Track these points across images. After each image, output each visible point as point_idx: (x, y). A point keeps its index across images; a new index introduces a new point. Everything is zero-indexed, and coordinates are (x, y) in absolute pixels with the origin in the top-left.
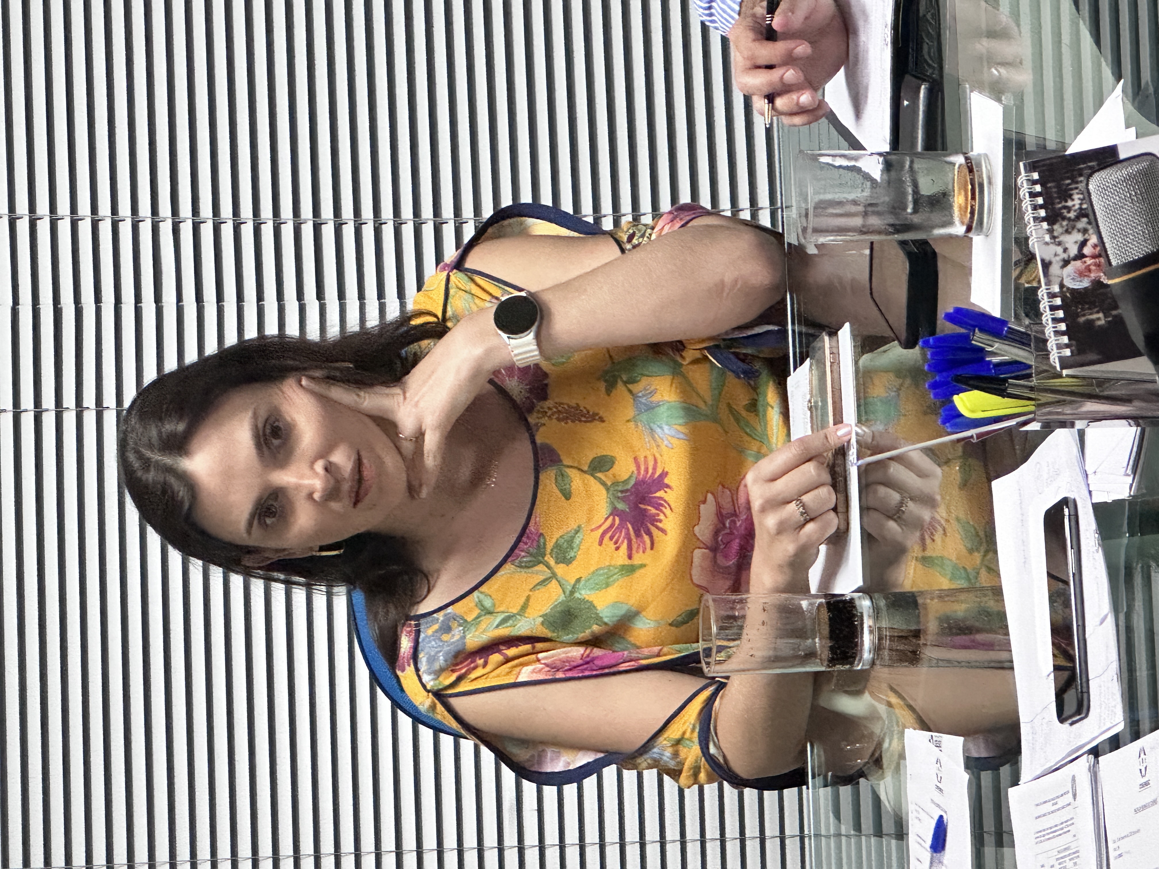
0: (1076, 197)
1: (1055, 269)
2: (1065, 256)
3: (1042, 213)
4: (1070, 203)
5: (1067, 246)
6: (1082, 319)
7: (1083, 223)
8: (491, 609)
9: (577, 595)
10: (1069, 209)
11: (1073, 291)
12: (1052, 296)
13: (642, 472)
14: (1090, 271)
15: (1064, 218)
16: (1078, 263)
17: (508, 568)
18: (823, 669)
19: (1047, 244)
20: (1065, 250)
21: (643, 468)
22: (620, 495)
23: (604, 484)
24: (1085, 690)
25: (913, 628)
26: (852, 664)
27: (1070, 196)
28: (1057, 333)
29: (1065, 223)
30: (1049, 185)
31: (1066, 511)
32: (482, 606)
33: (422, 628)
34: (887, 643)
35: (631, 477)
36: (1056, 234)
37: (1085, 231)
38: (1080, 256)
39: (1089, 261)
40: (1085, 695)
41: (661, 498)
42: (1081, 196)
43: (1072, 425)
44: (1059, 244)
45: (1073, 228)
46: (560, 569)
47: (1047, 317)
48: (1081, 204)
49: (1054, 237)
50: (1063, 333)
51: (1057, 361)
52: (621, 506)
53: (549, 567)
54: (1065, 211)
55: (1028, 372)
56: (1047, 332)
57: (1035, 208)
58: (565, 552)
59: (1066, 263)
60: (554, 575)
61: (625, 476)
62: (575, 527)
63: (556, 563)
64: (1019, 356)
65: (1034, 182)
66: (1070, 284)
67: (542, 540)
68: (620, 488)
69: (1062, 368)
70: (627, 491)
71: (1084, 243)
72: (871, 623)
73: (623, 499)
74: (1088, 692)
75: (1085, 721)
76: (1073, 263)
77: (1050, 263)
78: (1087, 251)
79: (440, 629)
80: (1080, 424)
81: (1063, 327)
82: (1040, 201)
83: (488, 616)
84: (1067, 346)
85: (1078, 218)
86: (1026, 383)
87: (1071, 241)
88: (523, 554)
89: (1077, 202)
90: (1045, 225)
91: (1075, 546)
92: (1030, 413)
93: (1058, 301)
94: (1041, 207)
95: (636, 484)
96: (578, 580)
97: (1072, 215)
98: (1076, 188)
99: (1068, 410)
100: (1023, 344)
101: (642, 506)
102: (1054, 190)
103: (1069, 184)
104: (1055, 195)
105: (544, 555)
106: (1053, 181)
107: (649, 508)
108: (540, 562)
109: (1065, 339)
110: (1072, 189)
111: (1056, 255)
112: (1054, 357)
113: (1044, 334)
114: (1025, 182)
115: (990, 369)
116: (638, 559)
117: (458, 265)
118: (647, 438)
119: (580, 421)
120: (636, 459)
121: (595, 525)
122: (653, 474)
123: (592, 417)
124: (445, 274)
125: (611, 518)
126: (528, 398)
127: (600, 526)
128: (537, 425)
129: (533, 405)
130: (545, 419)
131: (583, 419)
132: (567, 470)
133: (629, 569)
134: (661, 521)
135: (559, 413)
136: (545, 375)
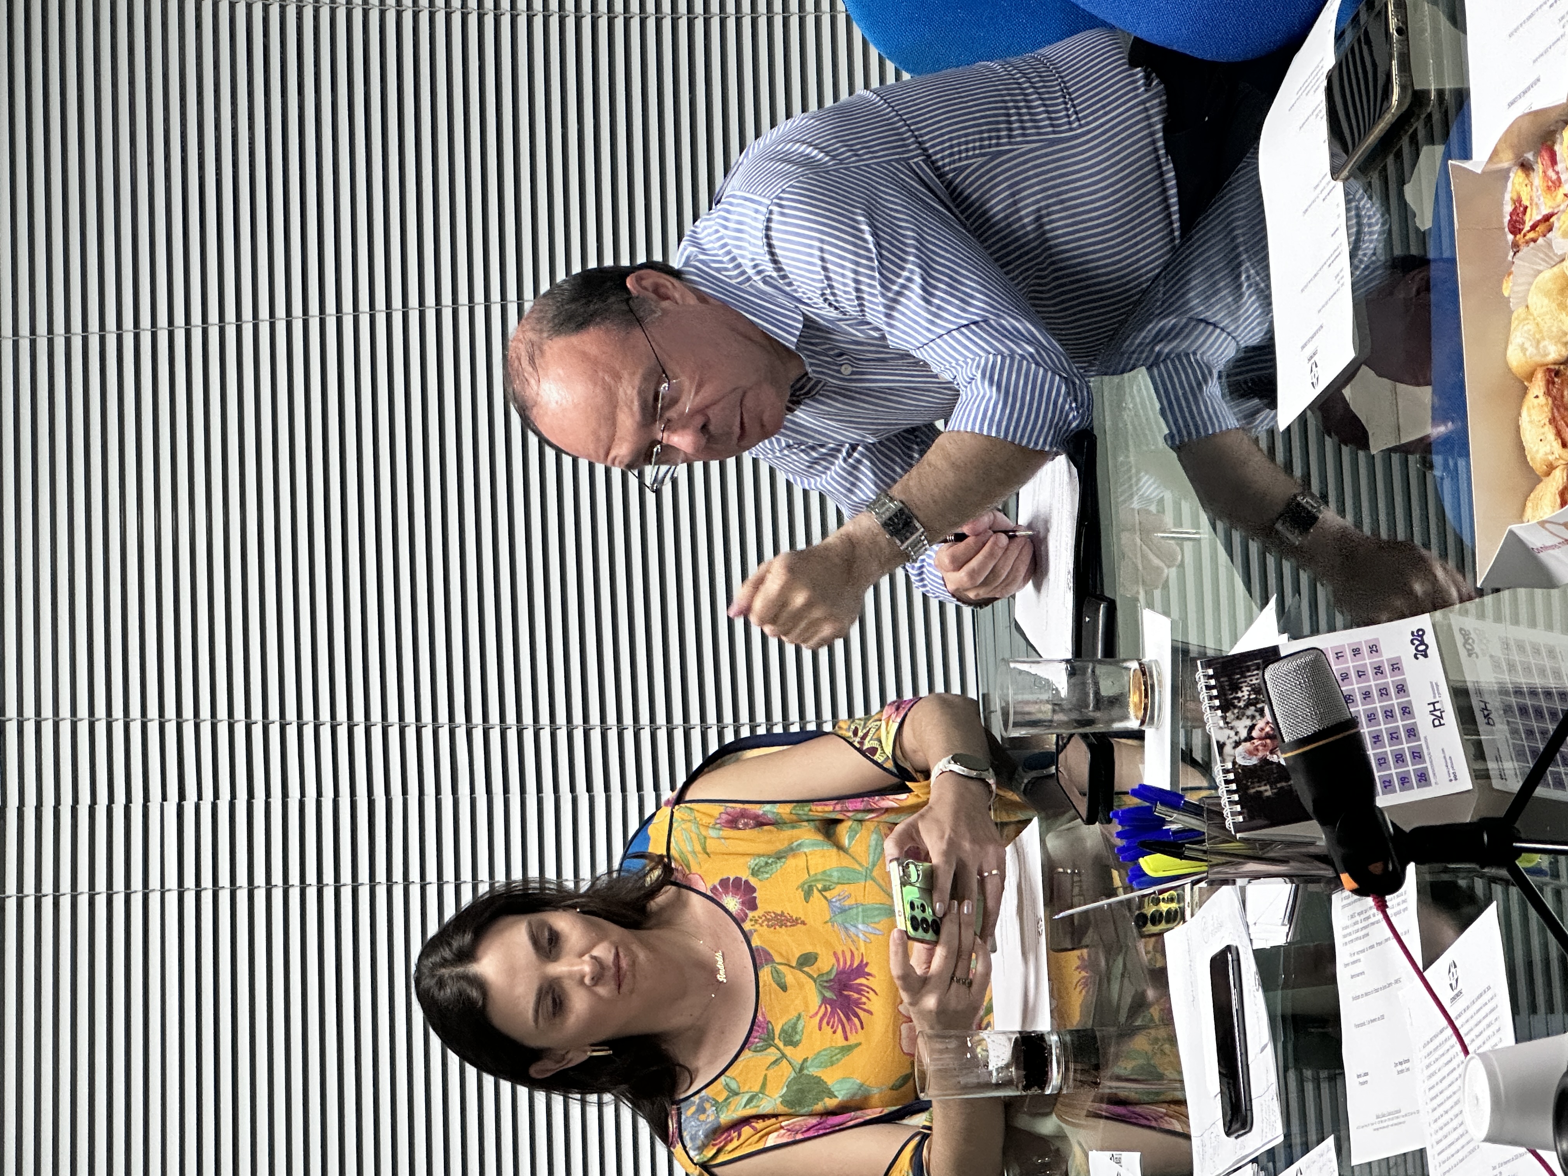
0: (1245, 689)
1: (1228, 749)
2: (1237, 738)
3: (1217, 703)
4: (1240, 694)
5: (1238, 730)
6: (1252, 791)
7: (1251, 711)
8: (737, 1091)
9: (805, 1072)
10: (1239, 699)
11: (1244, 767)
12: (1226, 771)
13: (841, 964)
14: (1257, 750)
15: (1235, 707)
16: (1248, 745)
17: (747, 1054)
18: (1020, 1093)
19: (1221, 728)
20: (1237, 733)
21: (841, 960)
22: (825, 984)
23: (811, 976)
24: (1248, 1108)
26: (1043, 1088)
27: (1240, 688)
28: (1231, 803)
29: (1236, 711)
30: (1222, 679)
31: (1229, 956)
32: (729, 1087)
33: (683, 1110)
35: (832, 968)
36: (1228, 720)
37: (1253, 717)
38: (1249, 738)
39: (1257, 742)
40: (1249, 1113)
41: (861, 985)
42: (1249, 688)
43: (1234, 882)
44: (1232, 728)
45: (1243, 715)
46: (788, 1051)
47: (1222, 788)
48: (1249, 695)
49: (1227, 723)
50: (1236, 803)
51: (1231, 826)
52: (829, 994)
53: (778, 1049)
54: (1236, 701)
55: (1202, 838)
56: (1223, 802)
57: (1211, 698)
58: (790, 1036)
59: (1237, 744)
60: (784, 1056)
61: (826, 969)
62: (796, 1015)
63: (785, 1045)
64: (1192, 824)
65: (1210, 677)
66: (1240, 761)
67: (770, 1027)
68: (825, 978)
69: (1236, 832)
70: (831, 980)
71: (1252, 728)
73: (829, 988)
74: (1251, 1110)
75: (1249, 1134)
76: (1243, 744)
77: (1224, 744)
78: (1255, 734)
79: (697, 1110)
80: (1240, 882)
81: (1236, 797)
82: (1215, 692)
83: (735, 1097)
84: (1240, 813)
85: (1247, 706)
86: (1201, 848)
87: (1242, 726)
88: (757, 1040)
89: (1246, 693)
90: (1219, 712)
91: (1237, 985)
92: (1204, 872)
93: (1231, 776)
94: (1216, 697)
95: (837, 974)
96: (806, 1060)
97: (1242, 704)
98: (1245, 682)
99: (1231, 870)
100: (1197, 814)
101: (846, 993)
102: (1227, 683)
103: (1239, 679)
104: (1227, 688)
105: (773, 1039)
106: (1225, 676)
107: (852, 993)
108: (771, 1045)
109: (1238, 808)
110: (1241, 683)
111: (1229, 737)
112: (1229, 823)
113: (1220, 804)
114: (1202, 678)
115: (1170, 836)
116: (853, 1040)
117: (679, 799)
118: (843, 935)
119: (786, 926)
120: (835, 954)
121: (812, 1012)
122: (852, 964)
123: (795, 922)
124: (669, 809)
125: (823, 1006)
126: (742, 910)
127: (817, 1013)
128: (750, 931)
129: (746, 915)
130: (757, 926)
131: (789, 924)
132: (779, 967)
133: (847, 1050)
134: (864, 1004)
135: (768, 920)
136: (754, 890)
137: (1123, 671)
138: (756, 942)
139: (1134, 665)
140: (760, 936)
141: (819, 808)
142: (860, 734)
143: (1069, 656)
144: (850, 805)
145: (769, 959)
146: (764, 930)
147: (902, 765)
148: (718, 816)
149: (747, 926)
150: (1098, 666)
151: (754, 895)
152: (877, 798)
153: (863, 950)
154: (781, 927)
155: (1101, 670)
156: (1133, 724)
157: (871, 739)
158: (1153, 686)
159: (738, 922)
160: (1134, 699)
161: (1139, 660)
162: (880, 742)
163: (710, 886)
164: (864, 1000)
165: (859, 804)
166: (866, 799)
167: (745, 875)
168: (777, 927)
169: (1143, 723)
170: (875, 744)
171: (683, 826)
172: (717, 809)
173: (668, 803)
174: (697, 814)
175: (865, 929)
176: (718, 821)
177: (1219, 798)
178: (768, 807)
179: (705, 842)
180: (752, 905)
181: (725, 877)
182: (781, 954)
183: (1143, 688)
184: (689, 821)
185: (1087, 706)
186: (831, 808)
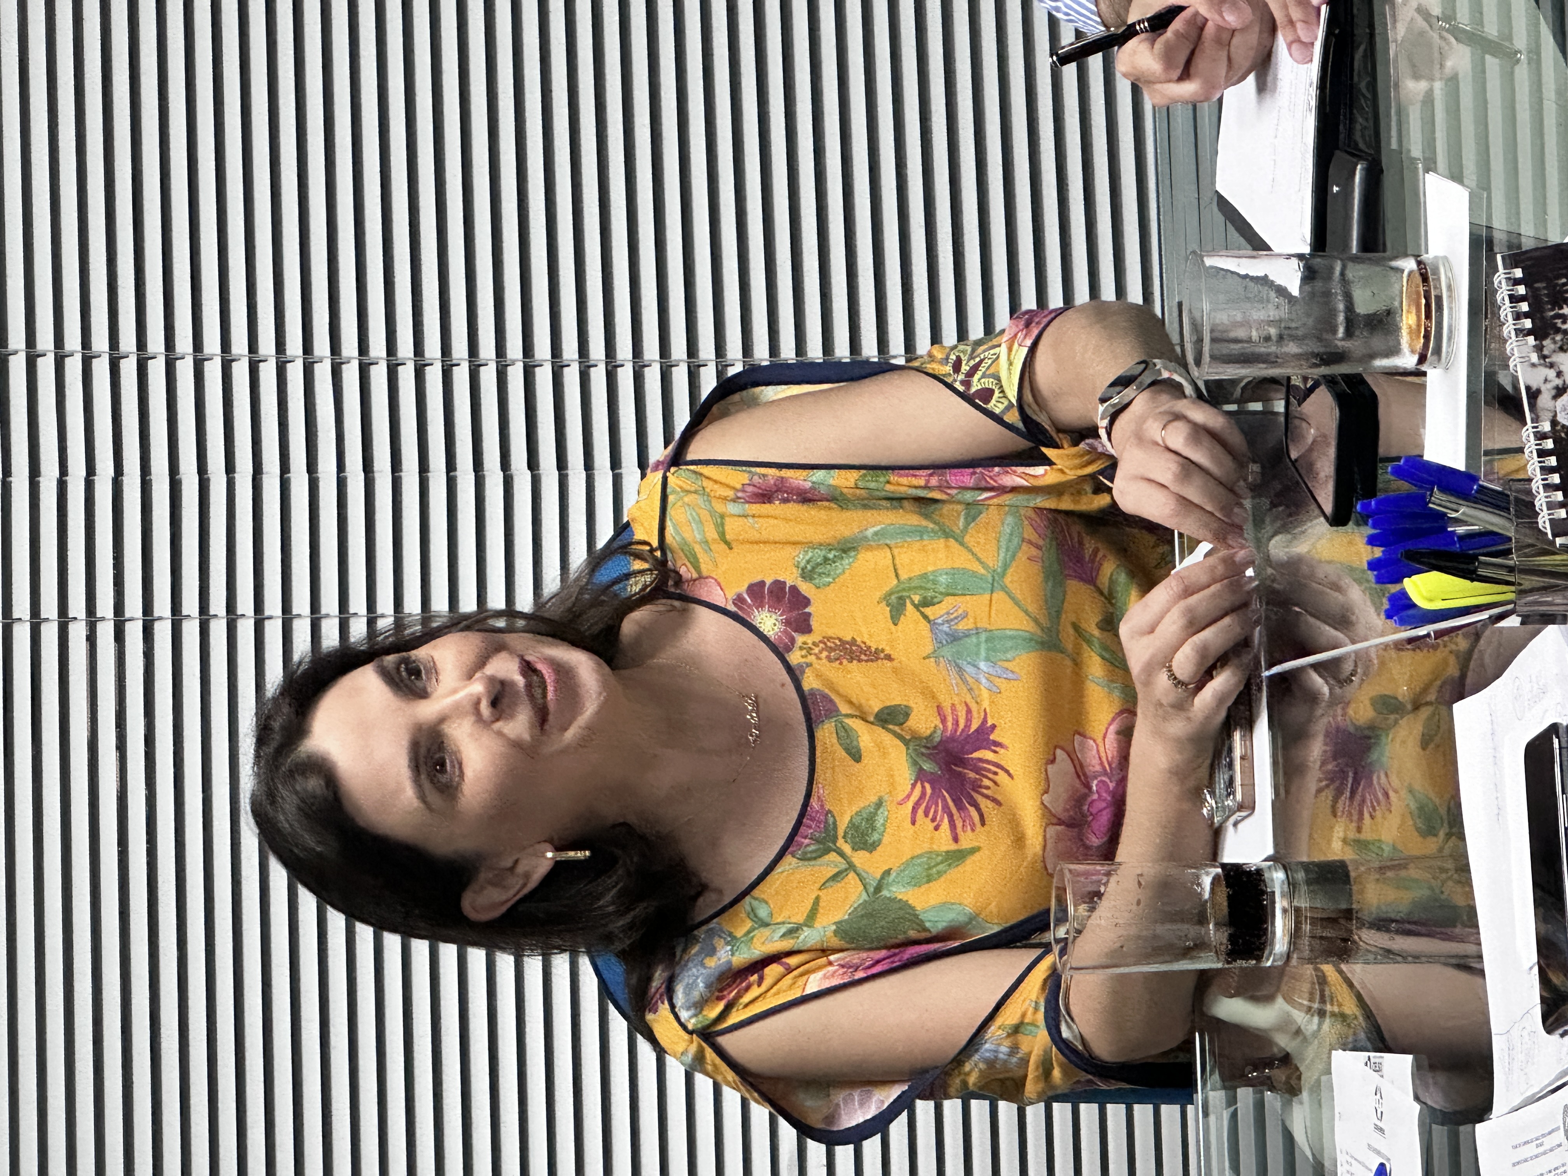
1: (1544, 400)
2: (1559, 382)
3: (1528, 324)
5: (1562, 368)
8: (768, 920)
9: (884, 892)
12: (1541, 436)
13: (950, 725)
15: (1558, 330)
17: (788, 862)
18: (1220, 965)
19: (1533, 365)
20: (1559, 375)
21: (950, 720)
22: (923, 752)
23: (899, 738)
25: (1344, 906)
26: (1259, 958)
28: (1548, 487)
29: (1558, 338)
30: (1537, 285)
31: (1556, 742)
32: (756, 915)
34: (1307, 928)
35: (934, 732)
36: (1546, 352)
41: (984, 760)
44: (1551, 366)
49: (1543, 357)
50: (1556, 488)
51: (1548, 525)
52: (929, 767)
53: (843, 855)
54: (1559, 321)
55: (1506, 547)
56: (1534, 488)
57: (1518, 316)
58: (864, 834)
59: (1560, 392)
60: (851, 867)
62: (876, 800)
63: (853, 849)
64: (1492, 524)
65: (1516, 282)
67: (831, 821)
68: (923, 743)
69: (1555, 536)
72: (1286, 904)
73: (930, 758)
77: (1538, 392)
79: (702, 950)
81: (1556, 479)
82: (1524, 307)
83: (763, 930)
84: (1562, 505)
86: (1504, 562)
88: (806, 841)
90: (1531, 340)
92: (1508, 603)
93: (1549, 444)
94: (1526, 315)
95: (942, 741)
96: (887, 873)
99: (1557, 599)
100: (1499, 508)
101: (956, 769)
102: (1545, 292)
103: (1564, 285)
104: (1545, 300)
105: (834, 840)
106: (1542, 280)
107: (966, 771)
108: (829, 850)
109: (1559, 496)
111: (1546, 381)
112: (1544, 521)
113: (1529, 492)
114: (1504, 282)
115: (1454, 543)
116: (967, 840)
117: (677, 459)
118: (954, 679)
119: (860, 661)
120: (939, 708)
121: (901, 796)
122: (968, 726)
123: (874, 655)
124: (659, 475)
125: (919, 785)
126: (785, 632)
127: (908, 797)
128: (800, 666)
129: (793, 641)
130: (811, 659)
131: (863, 657)
132: (848, 721)
133: (957, 857)
134: (988, 788)
135: (831, 649)
136: (807, 602)
137: (1392, 273)
138: (810, 682)
139: (1409, 265)
140: (819, 676)
141: (904, 480)
142: (965, 368)
143: (1306, 250)
144: (953, 477)
145: (832, 711)
146: (823, 666)
147: (1034, 417)
148: (739, 486)
149: (795, 658)
150: (1350, 265)
151: (807, 610)
152: (997, 469)
153: (986, 704)
154: (851, 660)
155: (1355, 272)
156: (1407, 360)
157: (983, 376)
158: (1439, 299)
159: (780, 651)
160: (1408, 320)
161: (1416, 256)
162: (999, 380)
163: (731, 595)
164: (986, 782)
165: (967, 478)
166: (978, 470)
167: (791, 578)
168: (845, 662)
169: (1422, 359)
170: (989, 383)
171: (686, 499)
172: (738, 478)
173: (658, 465)
174: (706, 483)
175: (991, 670)
176: (740, 494)
177: (1530, 480)
178: (820, 475)
179: (723, 525)
180: (803, 625)
181: (757, 579)
182: (850, 703)
183: (1423, 301)
184: (695, 492)
185: (1334, 331)
186: (922, 482)
